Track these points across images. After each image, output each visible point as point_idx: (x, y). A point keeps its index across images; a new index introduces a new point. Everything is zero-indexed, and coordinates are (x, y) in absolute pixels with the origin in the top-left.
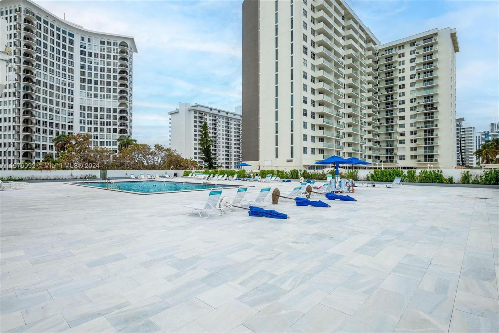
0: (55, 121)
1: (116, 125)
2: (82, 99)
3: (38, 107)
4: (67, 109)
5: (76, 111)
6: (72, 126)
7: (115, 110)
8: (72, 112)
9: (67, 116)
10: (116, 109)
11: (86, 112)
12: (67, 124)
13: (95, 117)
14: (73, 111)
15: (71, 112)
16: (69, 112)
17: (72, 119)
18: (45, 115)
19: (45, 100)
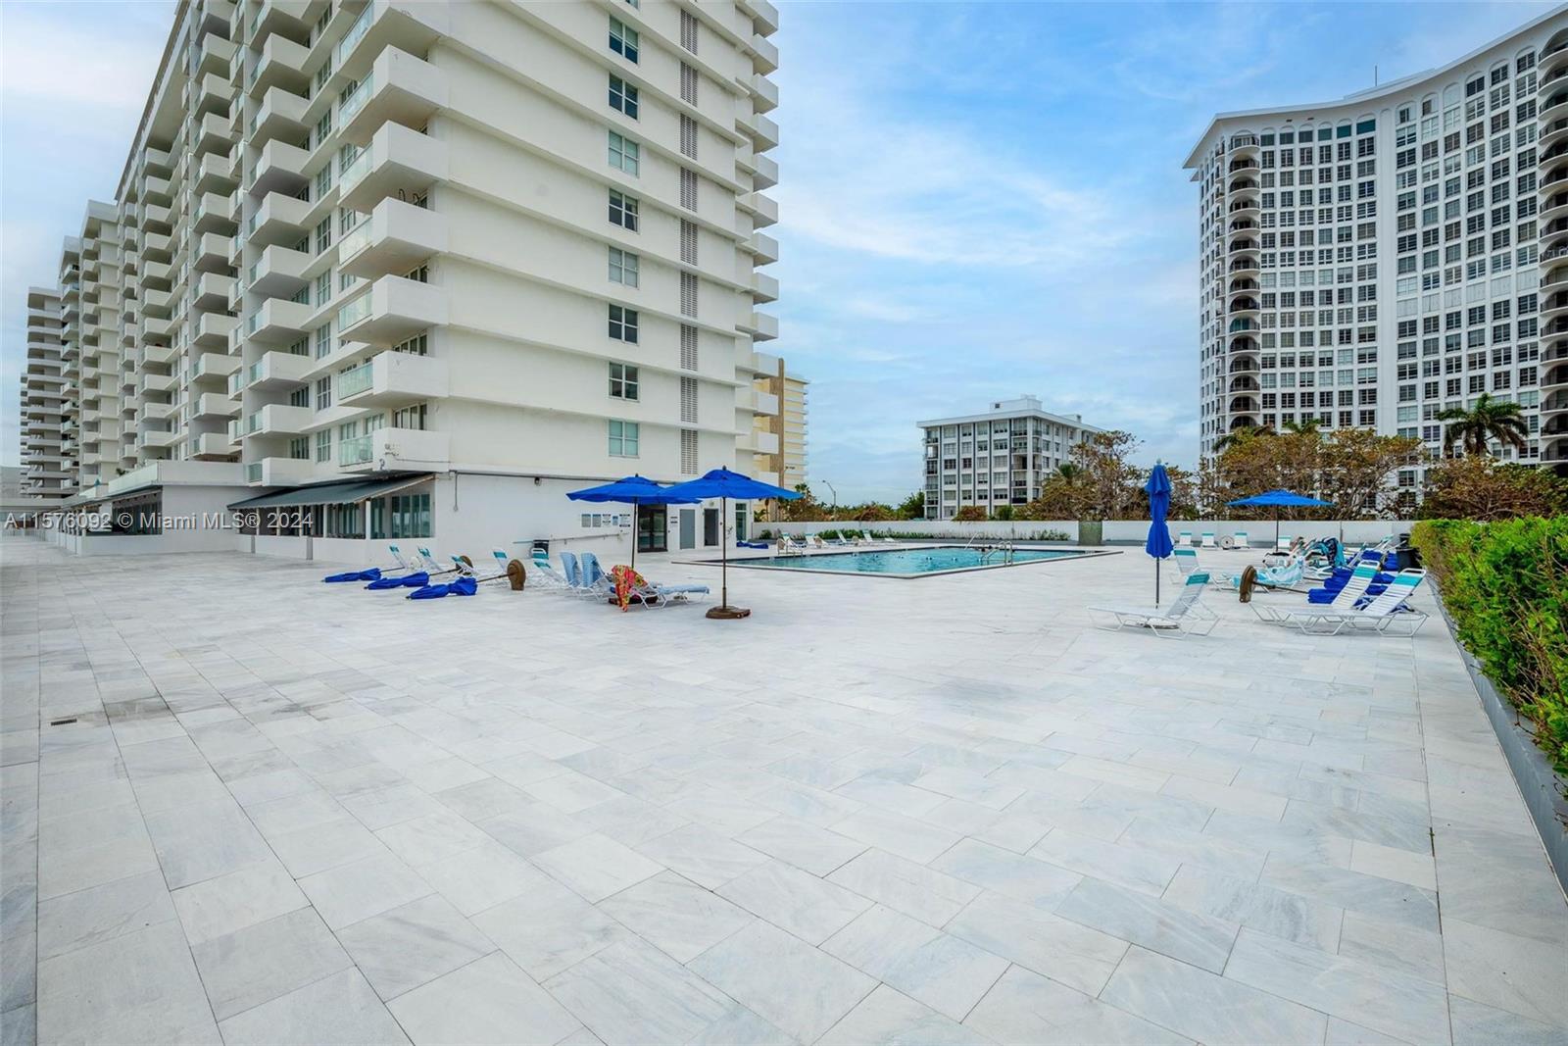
0: (1317, 390)
1: (1534, 353)
2: (1406, 301)
3: (1270, 362)
4: (1356, 345)
5: (1387, 343)
6: (1373, 392)
7: (1527, 303)
8: (1372, 351)
9: (1356, 366)
10: (1534, 297)
11: (1420, 338)
12: (1356, 388)
13: (1452, 346)
14: (1376, 348)
15: (1367, 352)
16: (1362, 352)
17: (1372, 372)
18: (1288, 379)
19: (1288, 339)
